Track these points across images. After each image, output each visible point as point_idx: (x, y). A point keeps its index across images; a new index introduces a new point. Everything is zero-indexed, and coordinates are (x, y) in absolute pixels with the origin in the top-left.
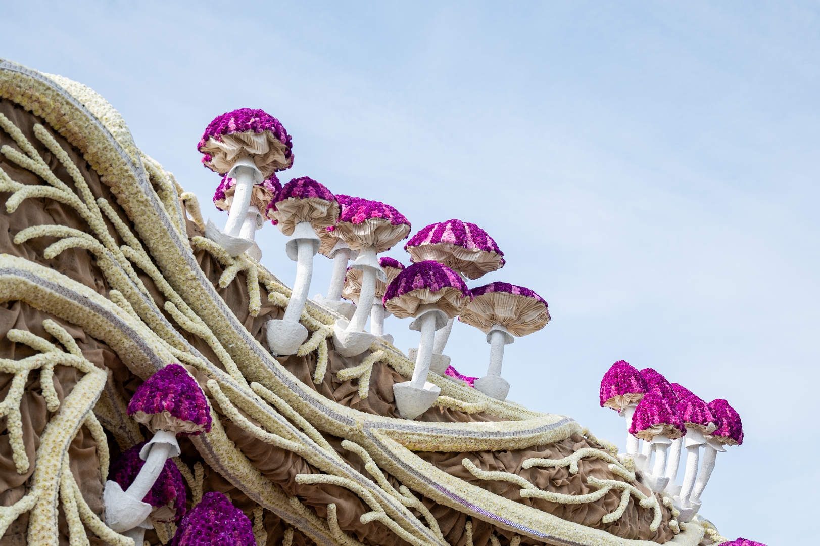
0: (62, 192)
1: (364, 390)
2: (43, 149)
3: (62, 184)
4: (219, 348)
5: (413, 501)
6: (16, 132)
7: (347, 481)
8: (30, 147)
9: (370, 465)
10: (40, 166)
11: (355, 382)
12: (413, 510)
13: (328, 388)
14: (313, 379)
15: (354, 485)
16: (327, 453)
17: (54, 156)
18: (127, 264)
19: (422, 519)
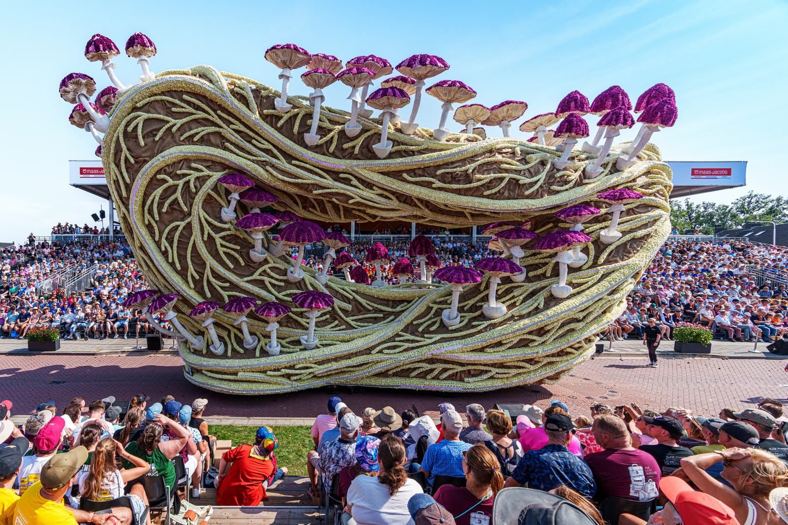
0: (201, 115)
1: (357, 151)
2: (189, 103)
3: (199, 112)
4: (275, 151)
5: (380, 192)
6: (177, 101)
7: (337, 190)
8: (183, 104)
9: (355, 182)
10: (190, 109)
11: (354, 147)
12: (381, 195)
13: (338, 154)
14: (328, 152)
15: (342, 191)
16: (329, 181)
17: (194, 104)
18: (232, 131)
19: (386, 197)
